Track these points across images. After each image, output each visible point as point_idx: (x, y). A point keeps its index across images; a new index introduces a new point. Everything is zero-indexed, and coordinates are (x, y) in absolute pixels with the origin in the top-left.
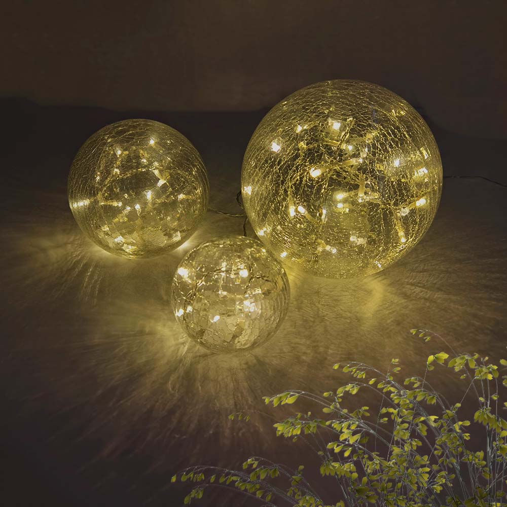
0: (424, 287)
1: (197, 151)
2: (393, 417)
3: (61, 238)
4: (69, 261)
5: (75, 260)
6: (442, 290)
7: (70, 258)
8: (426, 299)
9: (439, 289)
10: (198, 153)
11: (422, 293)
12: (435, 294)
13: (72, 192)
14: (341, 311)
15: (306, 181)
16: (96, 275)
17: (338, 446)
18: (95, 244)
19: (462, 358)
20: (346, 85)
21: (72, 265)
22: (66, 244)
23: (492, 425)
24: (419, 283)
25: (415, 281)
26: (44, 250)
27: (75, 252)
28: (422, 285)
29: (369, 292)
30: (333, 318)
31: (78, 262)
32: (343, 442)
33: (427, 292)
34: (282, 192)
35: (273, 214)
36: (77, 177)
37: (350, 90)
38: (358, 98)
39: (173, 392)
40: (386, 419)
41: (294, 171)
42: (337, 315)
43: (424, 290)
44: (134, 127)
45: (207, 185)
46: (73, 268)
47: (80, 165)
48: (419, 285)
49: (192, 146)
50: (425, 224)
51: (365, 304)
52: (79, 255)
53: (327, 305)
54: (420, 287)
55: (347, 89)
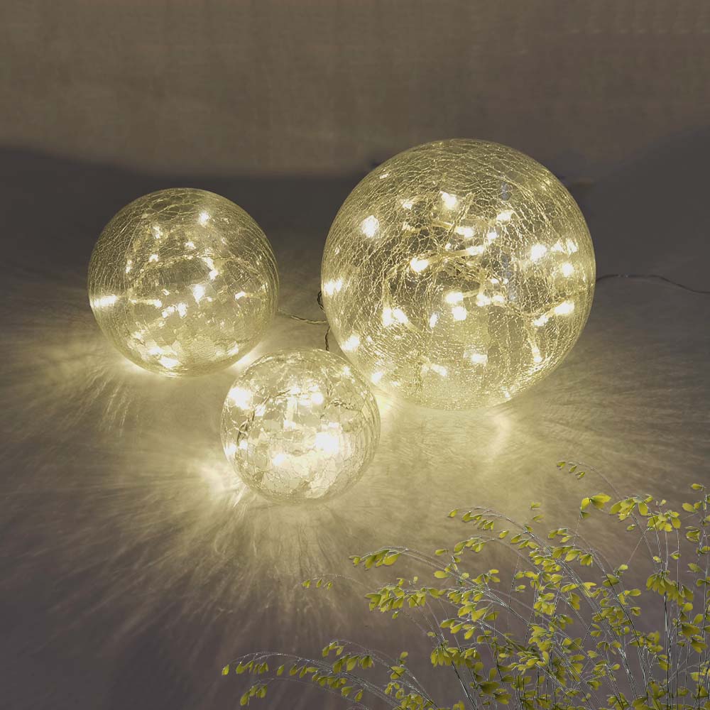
0: (567, 424)
1: (263, 233)
2: (532, 584)
3: (78, 347)
4: (89, 377)
5: (96, 377)
6: (591, 430)
7: (90, 373)
8: (568, 441)
9: (587, 428)
10: (265, 236)
11: (565, 433)
12: (581, 435)
13: (93, 284)
14: (452, 454)
15: (406, 276)
16: (123, 397)
17: (456, 624)
18: (123, 356)
19: (630, 502)
20: (464, 147)
21: (92, 383)
22: (85, 355)
23: (672, 596)
24: (561, 419)
25: (556, 416)
26: (55, 363)
27: (97, 366)
28: (564, 422)
29: (492, 430)
30: (441, 462)
31: (100, 380)
32: (463, 618)
33: (570, 432)
34: (373, 290)
35: (361, 320)
36: (99, 265)
37: (471, 153)
38: (480, 165)
39: (219, 553)
40: (523, 587)
41: (391, 262)
42: (446, 459)
43: (566, 428)
44: (179, 199)
45: (276, 279)
46: (93, 388)
47: (105, 250)
48: (561, 422)
49: (256, 226)
50: (567, 338)
51: (486, 445)
52: (102, 369)
53: (434, 445)
54: (562, 424)
55: (466, 152)
